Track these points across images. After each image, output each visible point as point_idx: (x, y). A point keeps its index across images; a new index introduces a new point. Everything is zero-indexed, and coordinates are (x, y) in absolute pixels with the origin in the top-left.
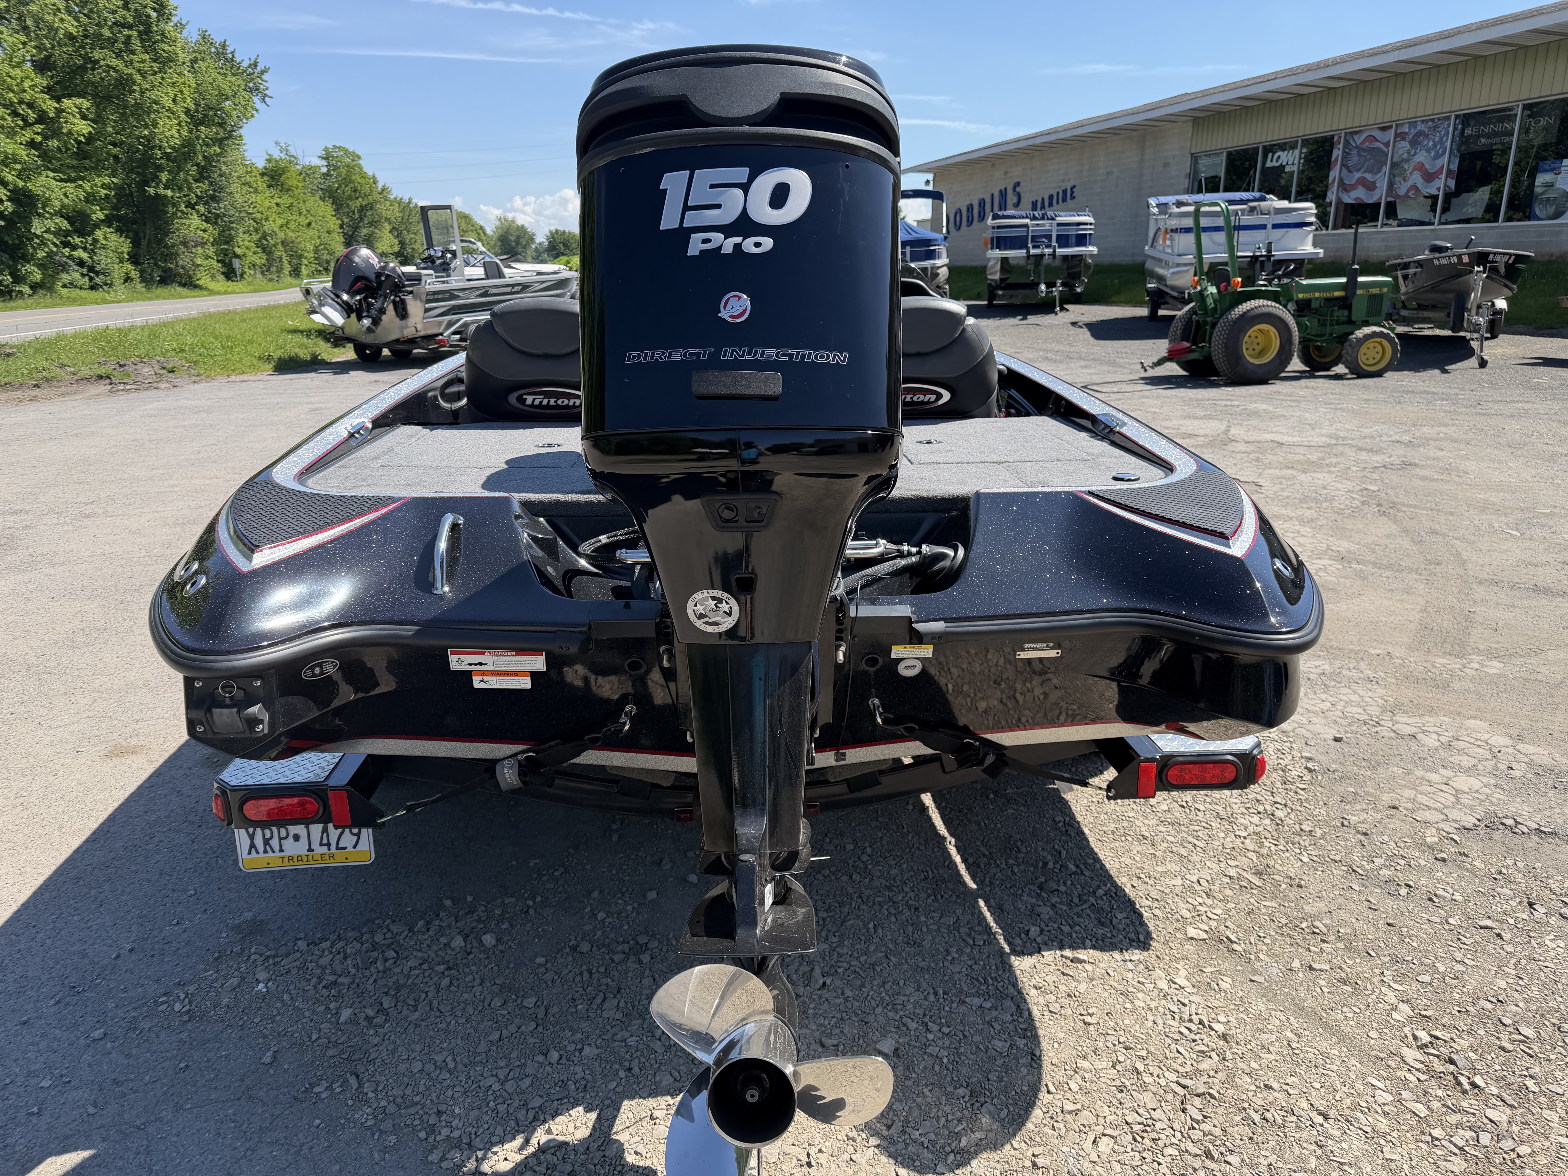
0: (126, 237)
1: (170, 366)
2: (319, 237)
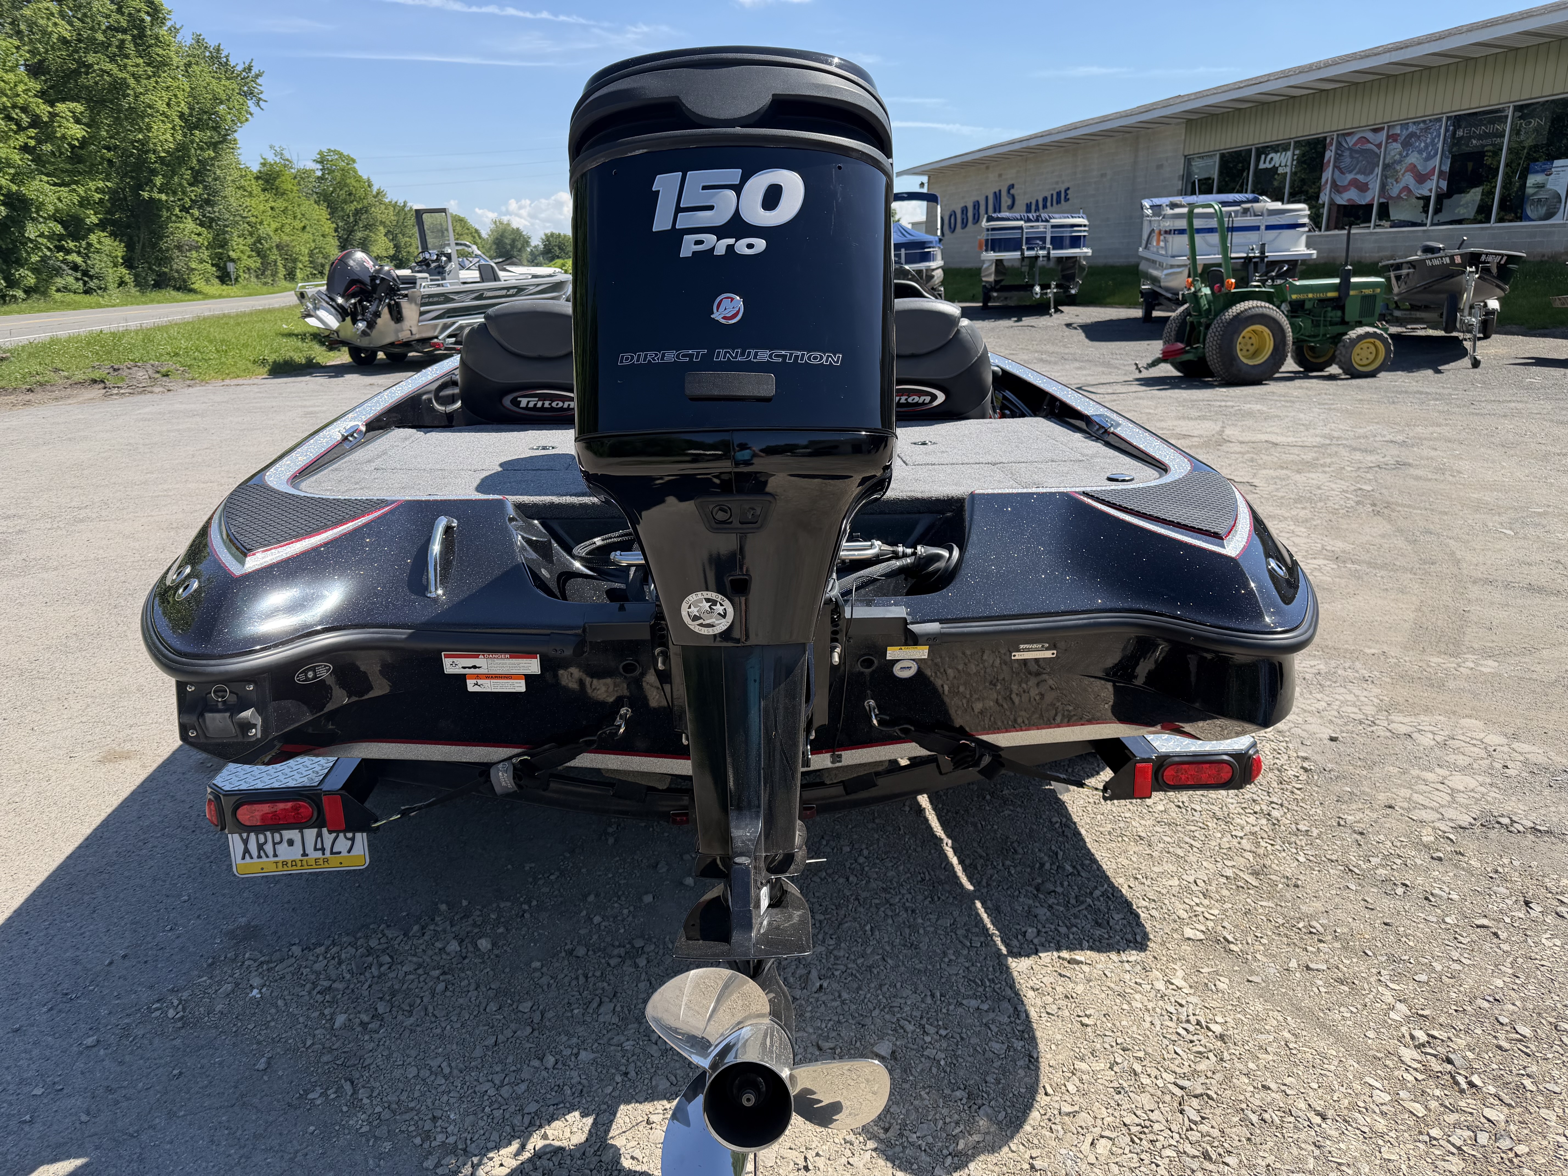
0: (120, 241)
1: (164, 370)
2: (314, 241)
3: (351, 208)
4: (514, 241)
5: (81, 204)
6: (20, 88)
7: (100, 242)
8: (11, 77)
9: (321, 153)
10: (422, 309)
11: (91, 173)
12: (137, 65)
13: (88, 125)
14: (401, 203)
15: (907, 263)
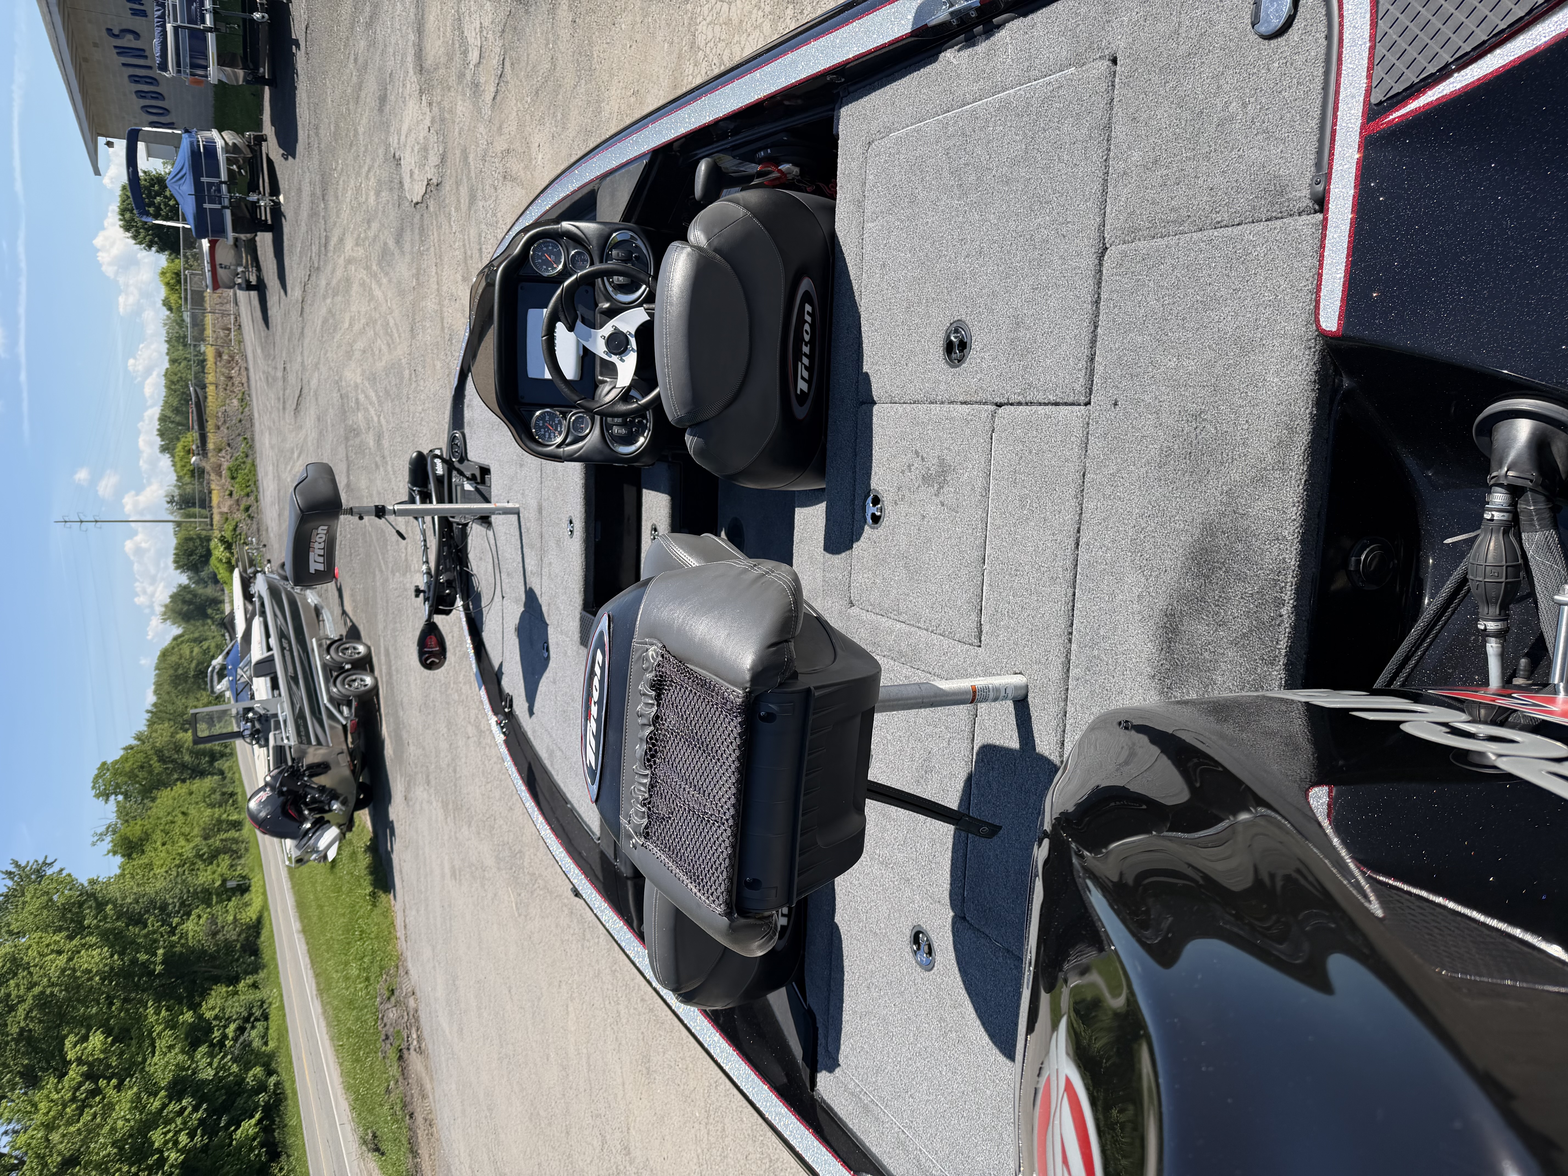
0: (211, 989)
1: (387, 994)
2: (197, 803)
3: (158, 767)
4: (184, 602)
5: (173, 1028)
6: (55, 1096)
7: (213, 1008)
8: (43, 1106)
9: (97, 796)
10: (314, 742)
11: (140, 1019)
12: (18, 985)
13: (89, 1029)
14: (148, 716)
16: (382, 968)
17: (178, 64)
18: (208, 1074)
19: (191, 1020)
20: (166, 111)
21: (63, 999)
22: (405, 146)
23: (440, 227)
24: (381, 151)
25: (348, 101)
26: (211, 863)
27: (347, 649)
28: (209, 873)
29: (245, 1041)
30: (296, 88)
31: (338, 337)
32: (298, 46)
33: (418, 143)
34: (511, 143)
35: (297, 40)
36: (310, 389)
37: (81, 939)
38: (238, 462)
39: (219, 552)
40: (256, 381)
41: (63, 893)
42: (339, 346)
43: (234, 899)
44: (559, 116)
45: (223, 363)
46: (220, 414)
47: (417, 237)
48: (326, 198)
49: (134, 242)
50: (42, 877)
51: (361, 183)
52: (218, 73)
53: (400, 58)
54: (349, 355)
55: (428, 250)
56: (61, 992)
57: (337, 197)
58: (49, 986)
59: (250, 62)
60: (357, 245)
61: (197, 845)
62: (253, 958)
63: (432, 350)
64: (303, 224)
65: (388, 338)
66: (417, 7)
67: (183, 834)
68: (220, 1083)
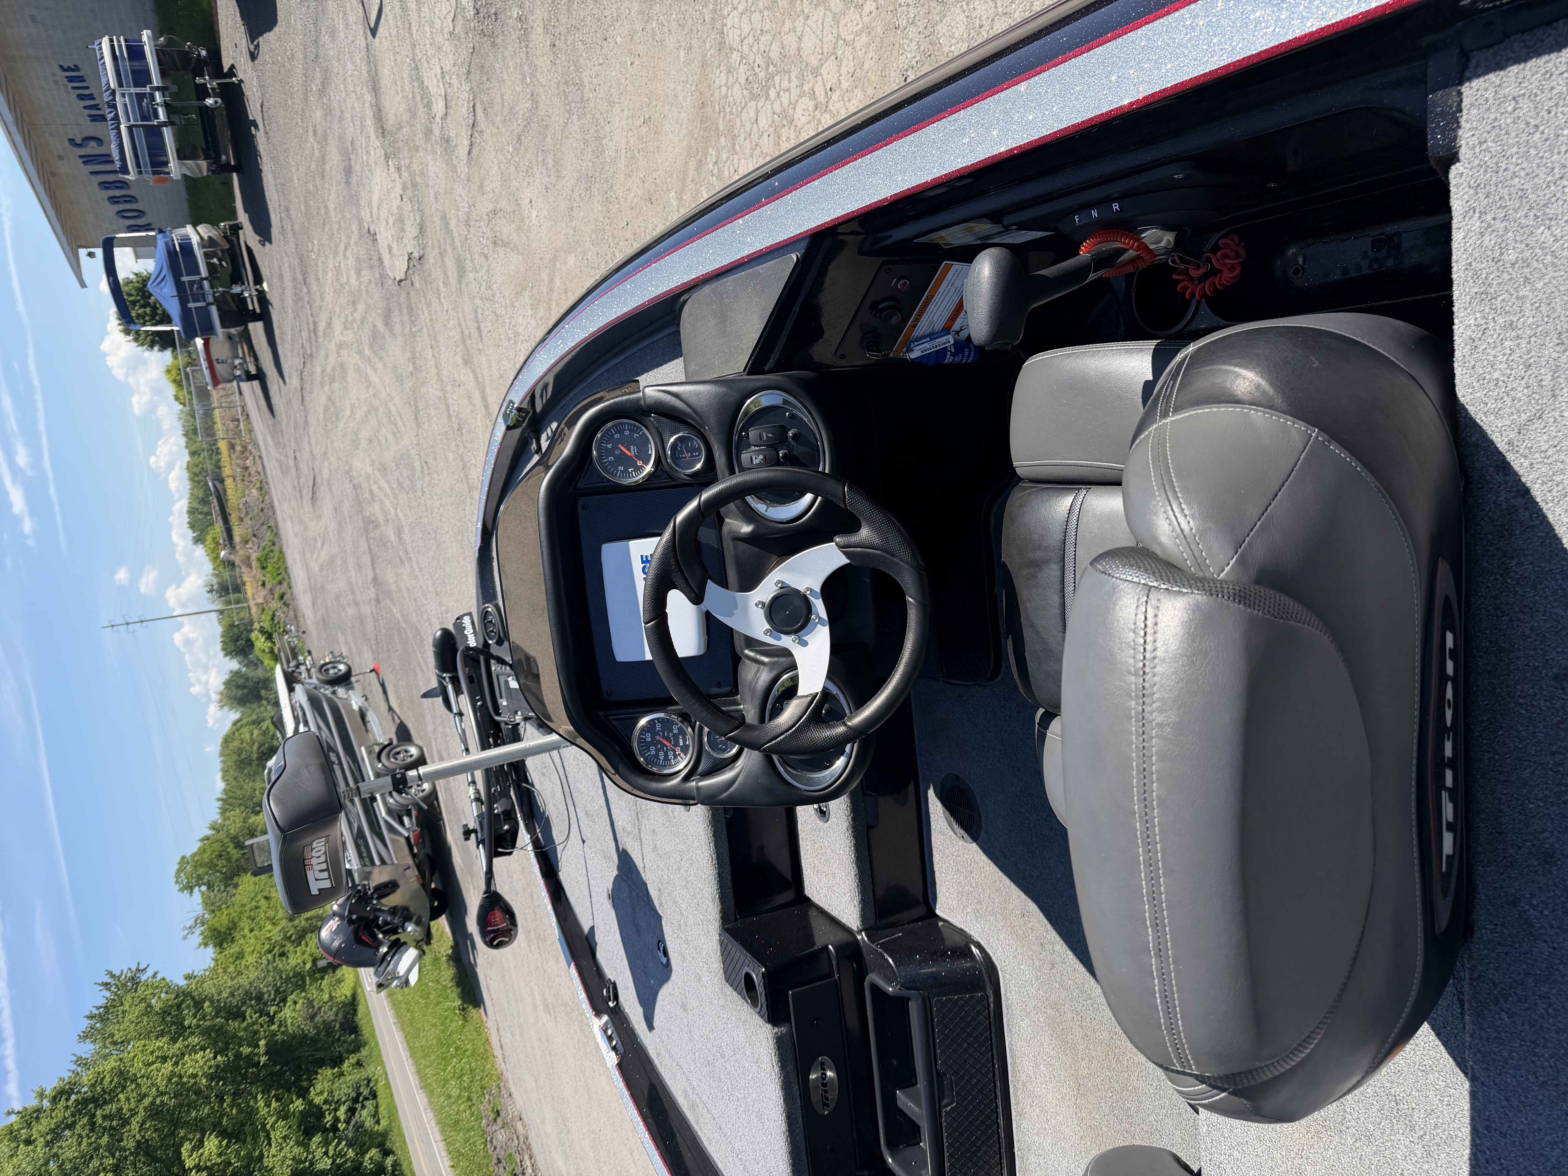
0: (317, 1073)
1: (492, 1115)
3: (235, 854)
4: (238, 687)
5: (285, 1118)
7: (322, 1093)
9: (182, 890)
11: (252, 1112)
12: (128, 1099)
13: (203, 1133)
15: (198, 272)
16: (483, 1088)
17: (138, 165)
18: (325, 1164)
19: (301, 1108)
20: (141, 213)
21: (174, 1106)
22: (378, 219)
23: (429, 305)
24: (355, 227)
25: (314, 178)
26: (300, 944)
27: (398, 753)
28: (298, 954)
29: (357, 1122)
30: (261, 171)
31: (341, 425)
32: (256, 127)
33: (392, 215)
34: (496, 202)
35: (254, 121)
36: (323, 479)
37: (183, 1041)
38: (265, 552)
39: (260, 643)
40: (271, 470)
41: (160, 997)
42: (344, 436)
43: (326, 977)
44: (551, 163)
45: (237, 454)
46: (241, 506)
47: (406, 318)
48: (308, 282)
49: (136, 344)
50: (138, 983)
51: (340, 263)
52: (180, 167)
53: (359, 123)
54: (355, 443)
55: (420, 330)
56: (170, 1100)
57: (318, 280)
58: (158, 1096)
59: (211, 151)
60: (346, 328)
61: (284, 928)
62: (353, 1036)
63: (441, 440)
64: (290, 311)
65: (393, 426)
66: (369, 63)
67: (268, 918)
68: (338, 1170)
